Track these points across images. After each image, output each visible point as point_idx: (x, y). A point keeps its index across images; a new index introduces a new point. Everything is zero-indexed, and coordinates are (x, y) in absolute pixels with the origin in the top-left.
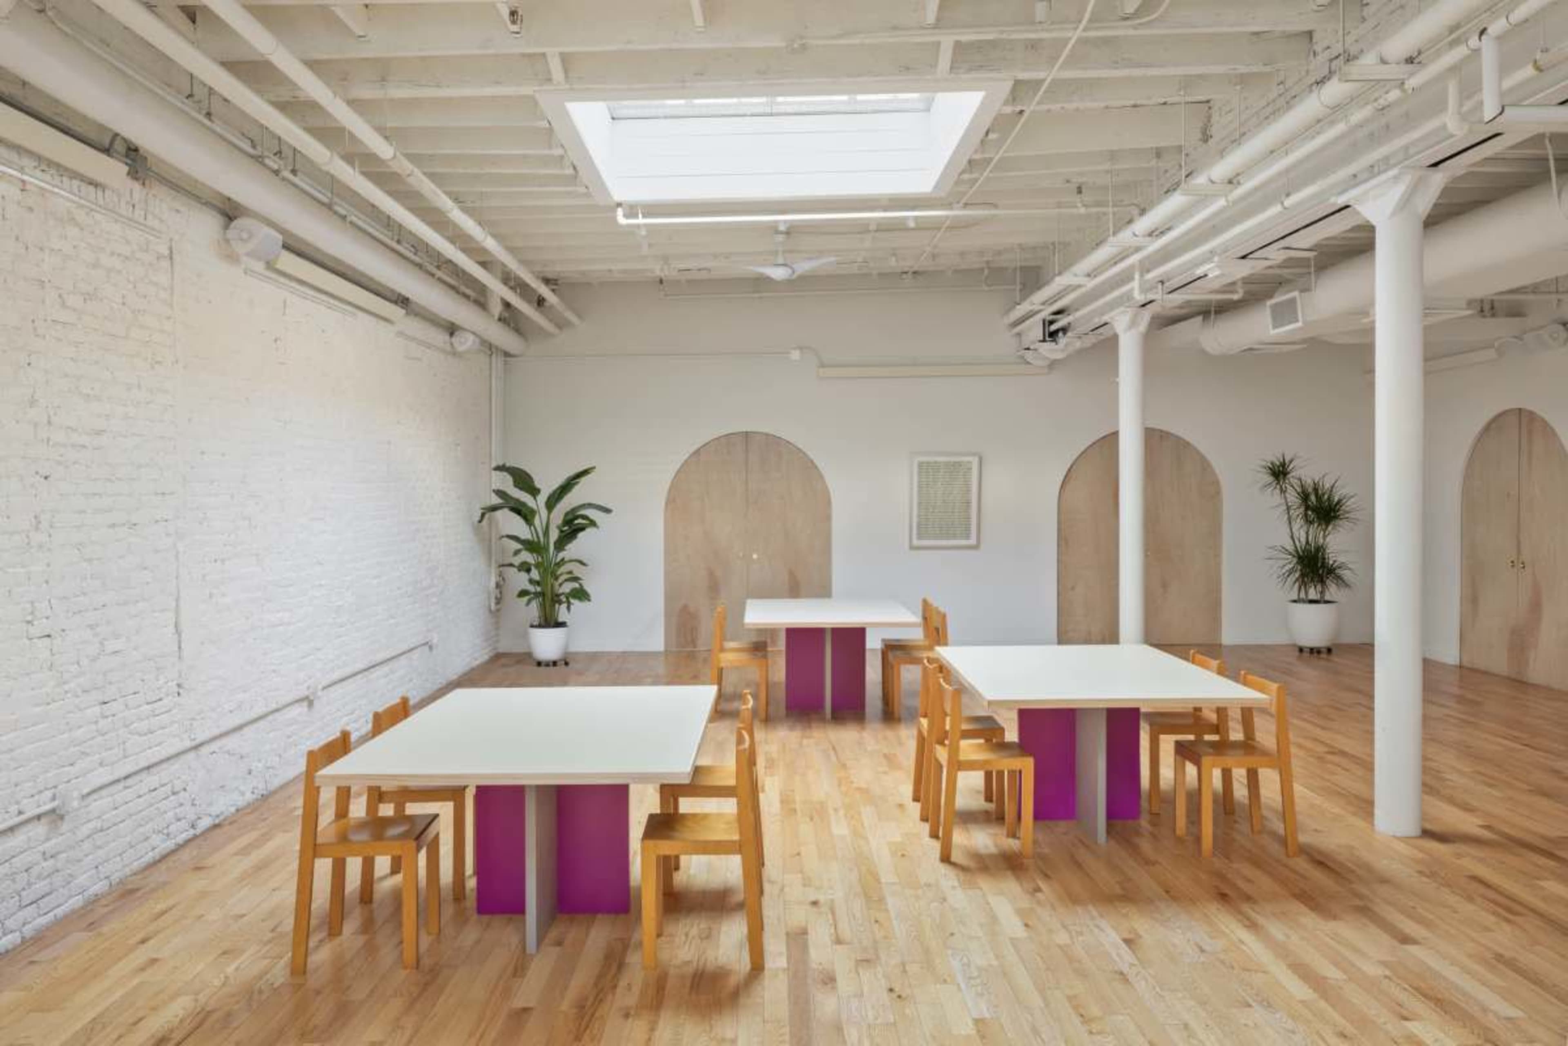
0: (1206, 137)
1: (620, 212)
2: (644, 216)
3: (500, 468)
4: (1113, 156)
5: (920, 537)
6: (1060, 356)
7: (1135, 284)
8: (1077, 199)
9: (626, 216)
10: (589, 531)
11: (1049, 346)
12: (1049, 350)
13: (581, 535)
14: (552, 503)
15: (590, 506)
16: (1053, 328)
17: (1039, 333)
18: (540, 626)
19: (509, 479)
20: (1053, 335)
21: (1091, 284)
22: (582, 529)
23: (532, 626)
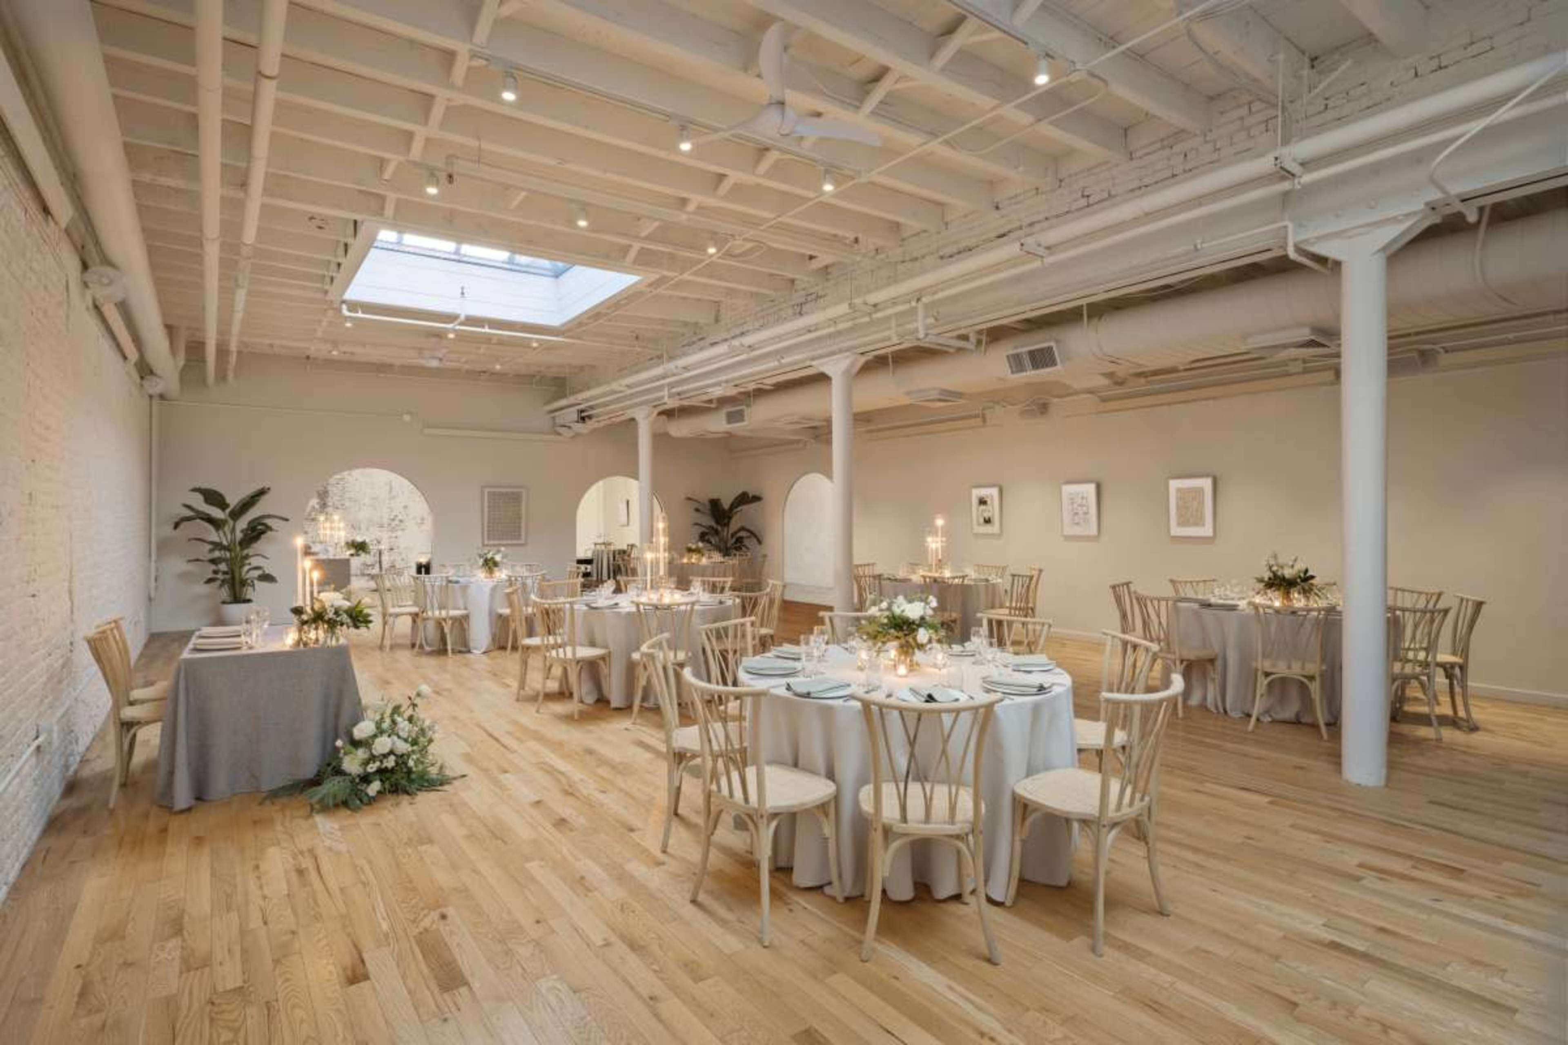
0: (717, 320)
1: (344, 307)
2: (363, 312)
3: (195, 490)
4: (664, 322)
5: (489, 538)
6: (585, 431)
7: (666, 392)
8: (636, 343)
9: (350, 310)
10: (269, 533)
11: (580, 425)
12: (580, 427)
13: (263, 536)
14: (236, 515)
15: (269, 516)
16: (583, 414)
17: (575, 416)
18: (231, 603)
19: (199, 497)
20: (583, 419)
21: (629, 392)
22: (263, 532)
23: (224, 603)
